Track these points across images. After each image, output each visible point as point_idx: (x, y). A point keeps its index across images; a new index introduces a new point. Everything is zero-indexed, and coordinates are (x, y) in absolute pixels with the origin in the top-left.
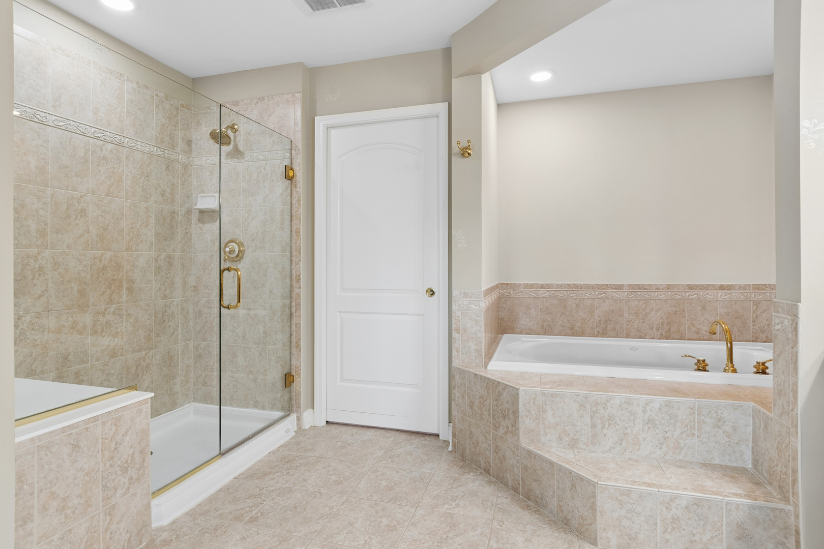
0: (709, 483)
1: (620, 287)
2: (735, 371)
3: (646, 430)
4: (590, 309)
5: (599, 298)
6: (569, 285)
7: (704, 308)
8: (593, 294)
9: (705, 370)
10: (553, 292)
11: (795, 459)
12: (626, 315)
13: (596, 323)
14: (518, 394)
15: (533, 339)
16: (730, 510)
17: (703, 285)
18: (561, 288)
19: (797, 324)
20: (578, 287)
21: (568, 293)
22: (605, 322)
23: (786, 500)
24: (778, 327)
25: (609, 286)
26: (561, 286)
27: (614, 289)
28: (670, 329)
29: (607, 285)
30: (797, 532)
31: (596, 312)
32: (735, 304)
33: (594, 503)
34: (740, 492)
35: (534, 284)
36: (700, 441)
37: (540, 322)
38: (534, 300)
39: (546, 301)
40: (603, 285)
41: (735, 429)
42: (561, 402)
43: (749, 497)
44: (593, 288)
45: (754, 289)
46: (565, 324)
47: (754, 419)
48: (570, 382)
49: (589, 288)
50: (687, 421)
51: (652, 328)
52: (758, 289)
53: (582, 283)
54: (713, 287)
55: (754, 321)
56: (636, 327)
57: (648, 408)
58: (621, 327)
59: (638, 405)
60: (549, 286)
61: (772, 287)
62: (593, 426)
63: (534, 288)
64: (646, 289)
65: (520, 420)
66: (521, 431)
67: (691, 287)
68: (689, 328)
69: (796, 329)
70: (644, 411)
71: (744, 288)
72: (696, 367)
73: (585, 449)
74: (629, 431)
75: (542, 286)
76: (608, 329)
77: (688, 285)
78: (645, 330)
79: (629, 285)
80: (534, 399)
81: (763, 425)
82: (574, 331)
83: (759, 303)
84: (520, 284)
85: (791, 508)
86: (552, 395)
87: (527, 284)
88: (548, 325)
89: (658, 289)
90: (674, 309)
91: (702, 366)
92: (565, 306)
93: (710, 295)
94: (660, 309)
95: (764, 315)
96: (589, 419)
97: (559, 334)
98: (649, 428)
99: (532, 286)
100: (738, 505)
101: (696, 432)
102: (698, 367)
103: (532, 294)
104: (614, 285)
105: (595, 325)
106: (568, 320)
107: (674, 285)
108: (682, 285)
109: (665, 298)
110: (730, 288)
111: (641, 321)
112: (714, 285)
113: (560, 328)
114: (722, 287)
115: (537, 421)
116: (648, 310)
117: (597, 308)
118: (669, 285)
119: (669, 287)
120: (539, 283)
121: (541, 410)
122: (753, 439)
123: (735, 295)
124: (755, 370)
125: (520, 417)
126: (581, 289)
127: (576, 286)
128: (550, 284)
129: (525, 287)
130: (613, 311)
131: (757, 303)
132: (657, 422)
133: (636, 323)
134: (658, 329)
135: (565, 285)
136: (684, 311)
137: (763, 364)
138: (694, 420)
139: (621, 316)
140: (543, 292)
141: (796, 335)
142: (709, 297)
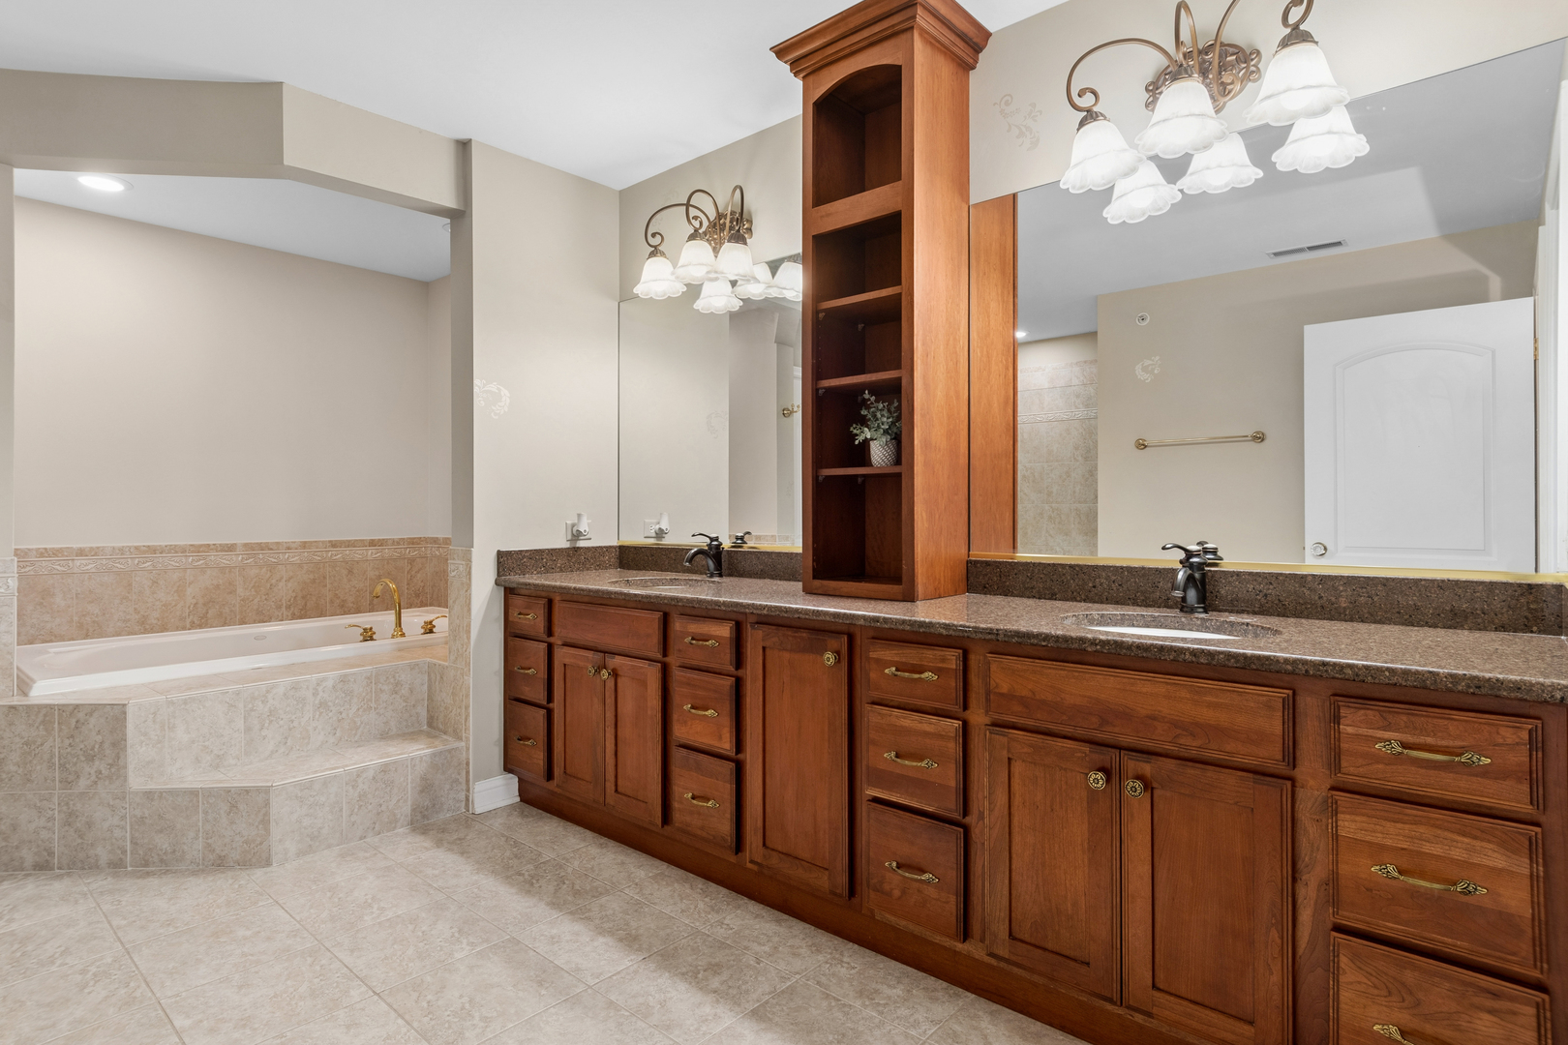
0: (391, 749)
1: (231, 548)
2: (403, 635)
3: (317, 716)
4: (179, 587)
5: (195, 568)
6: (137, 548)
7: (350, 572)
8: (184, 560)
9: (372, 639)
10: (104, 562)
11: (467, 696)
12: (240, 591)
13: (189, 607)
14: (125, 713)
15: (74, 648)
16: (414, 766)
17: (350, 541)
18: (122, 554)
19: (470, 568)
20: (155, 551)
21: (136, 562)
22: (204, 605)
23: (460, 739)
24: (453, 574)
25: (212, 547)
26: (122, 550)
27: (221, 551)
28: (306, 605)
29: (209, 545)
30: (468, 764)
31: (189, 591)
32: (388, 563)
33: (267, 814)
34: (422, 747)
35: (61, 549)
36: (377, 713)
37: (76, 618)
38: (63, 579)
39: (90, 578)
40: (201, 546)
41: (411, 691)
42: (200, 709)
43: (431, 747)
44: (184, 551)
45: (409, 543)
46: (128, 617)
47: (429, 675)
48: (205, 682)
49: (176, 552)
50: (364, 694)
51: (279, 607)
52: (413, 544)
53: (163, 544)
54: (362, 543)
55: (408, 584)
56: (255, 607)
57: (320, 689)
58: (231, 611)
59: (308, 688)
60: (95, 552)
61: (447, 541)
62: (248, 730)
63: (63, 556)
64: (271, 549)
65: (129, 750)
66: (131, 768)
67: (334, 544)
68: (332, 602)
69: (470, 573)
70: (315, 694)
71: (398, 543)
72: (361, 638)
73: (236, 765)
74: (295, 724)
75: (81, 552)
76: (209, 616)
77: (330, 541)
78: (269, 611)
79: (245, 545)
80: (155, 713)
81: (438, 678)
82: (148, 627)
83: (414, 561)
84: (29, 550)
85: (463, 744)
86: (185, 702)
87: (46, 549)
88: (94, 622)
89: (289, 548)
90: (311, 576)
91: (368, 635)
92: (130, 585)
93: (358, 554)
94: (291, 578)
95: (419, 575)
96: (242, 722)
97: (118, 634)
98: (321, 713)
99: (56, 552)
100: (421, 757)
101: (373, 705)
102: (365, 637)
103: (58, 567)
104: (220, 545)
105: (187, 611)
106: (135, 609)
107: (311, 542)
108: (323, 542)
109: (298, 562)
110: (382, 543)
111: (264, 597)
112: (363, 540)
113: (119, 624)
114: (372, 543)
115: (159, 745)
116: (274, 581)
117: (190, 584)
118: (305, 542)
119: (304, 545)
120: (74, 546)
121: (166, 728)
122: (428, 696)
123: (387, 552)
124: (423, 631)
125: (128, 746)
126: (161, 553)
127: (152, 550)
128: (98, 548)
129: (42, 555)
130: (217, 587)
131: (412, 561)
132: (330, 704)
133: (256, 601)
134: (288, 607)
135: (130, 547)
136: (325, 578)
137: (431, 622)
138: (371, 691)
139: (231, 593)
140: (83, 562)
141: (470, 579)
142: (358, 557)
